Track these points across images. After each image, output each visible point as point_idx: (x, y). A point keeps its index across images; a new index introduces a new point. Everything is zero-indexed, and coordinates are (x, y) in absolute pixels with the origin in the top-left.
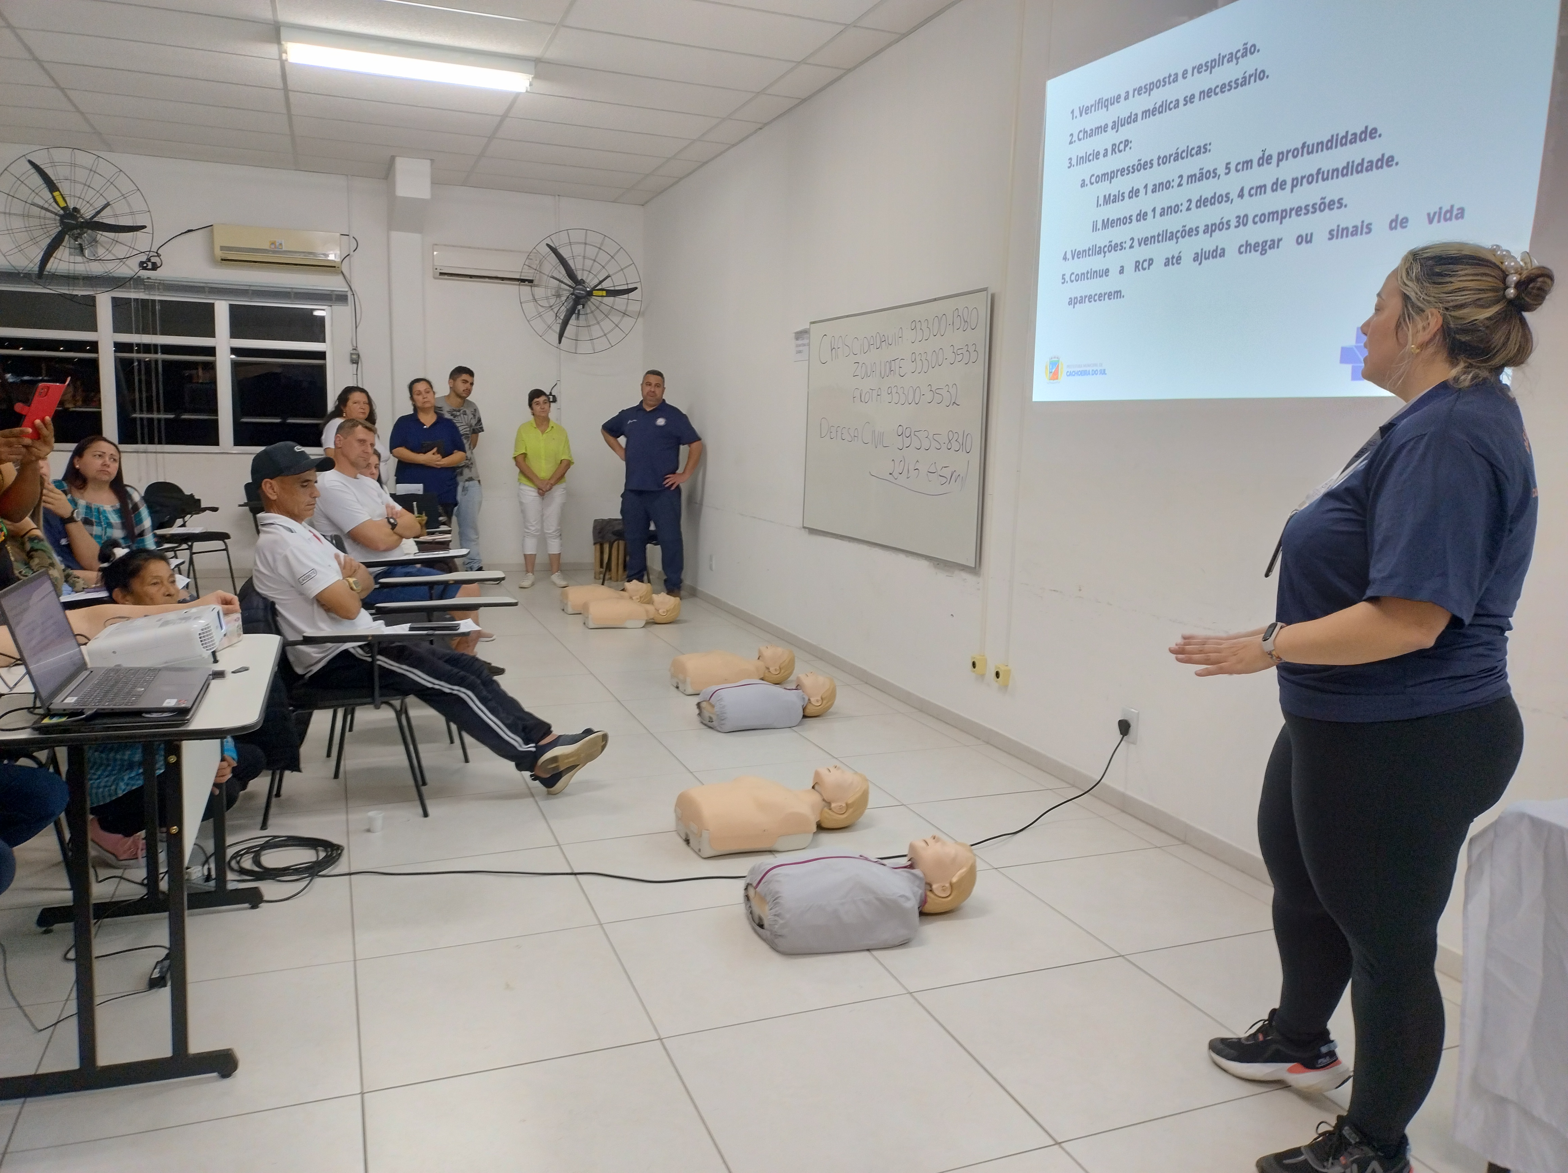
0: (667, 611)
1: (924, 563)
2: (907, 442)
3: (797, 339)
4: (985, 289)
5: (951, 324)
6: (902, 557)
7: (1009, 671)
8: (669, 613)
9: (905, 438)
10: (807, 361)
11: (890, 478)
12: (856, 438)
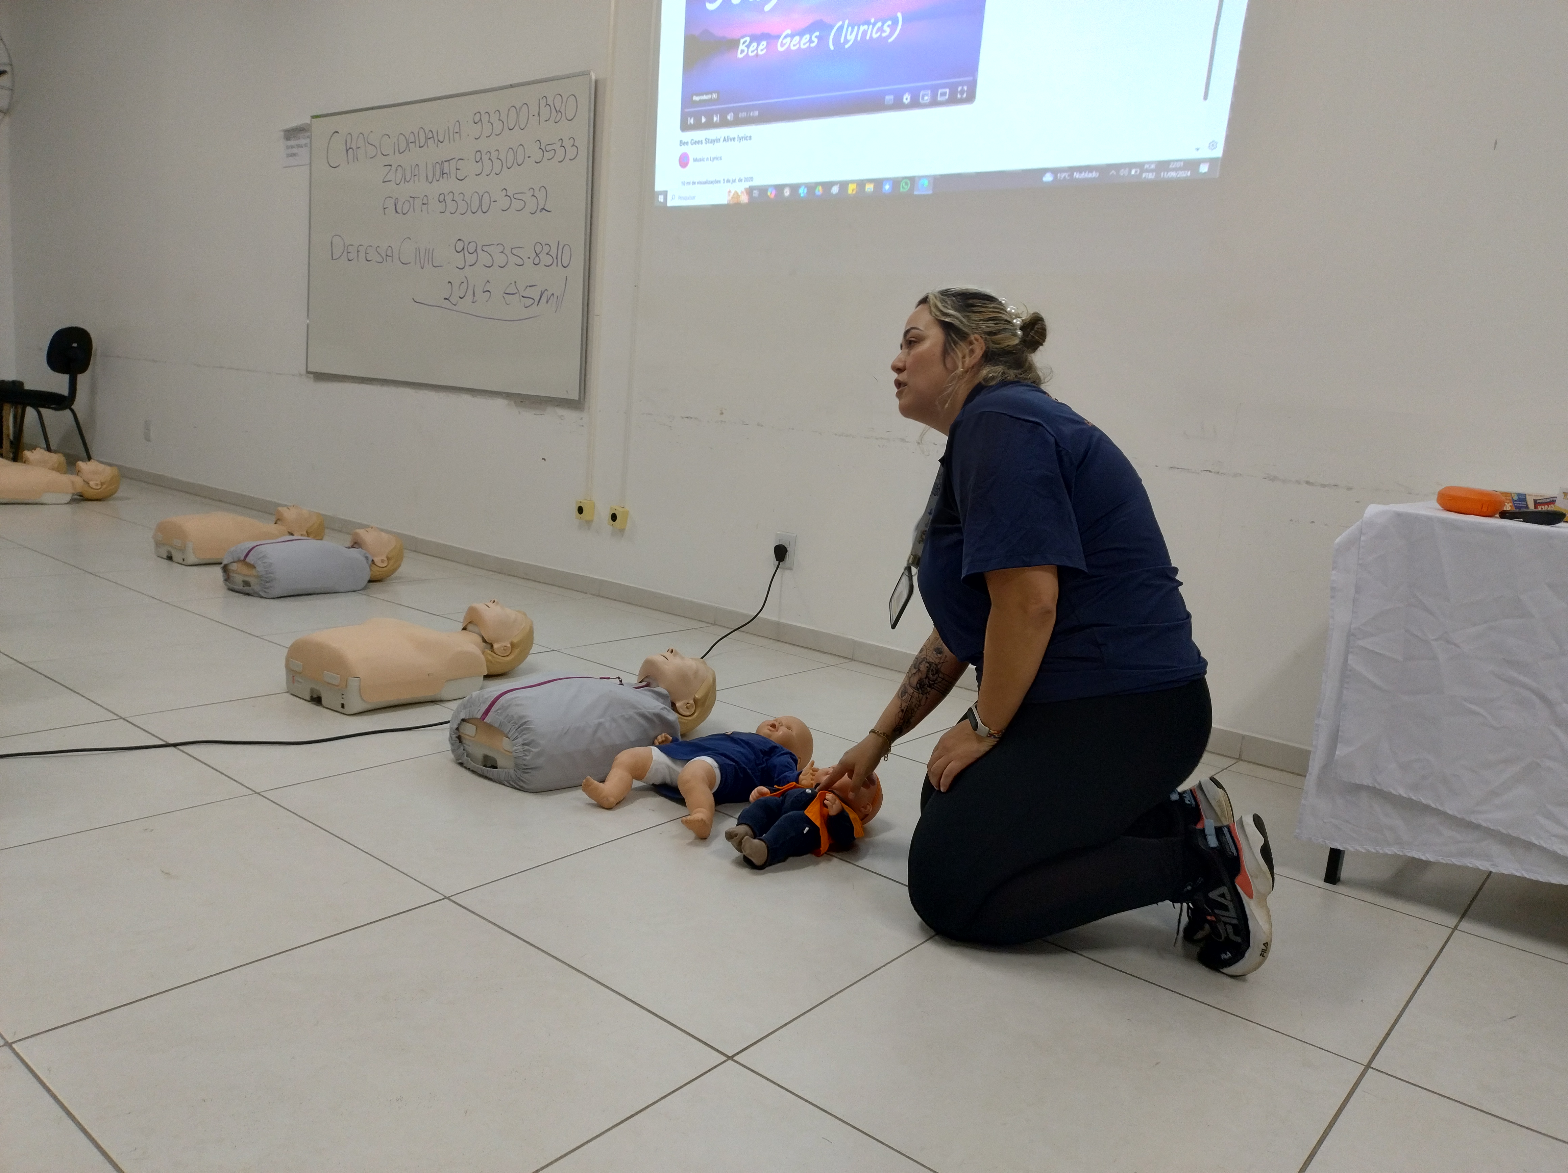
0: (102, 484)
1: (501, 402)
2: (471, 259)
3: (287, 138)
4: (587, 74)
5: (536, 114)
6: (466, 398)
7: (628, 512)
8: (104, 486)
9: (466, 253)
10: (308, 167)
11: (447, 304)
12: (389, 259)
